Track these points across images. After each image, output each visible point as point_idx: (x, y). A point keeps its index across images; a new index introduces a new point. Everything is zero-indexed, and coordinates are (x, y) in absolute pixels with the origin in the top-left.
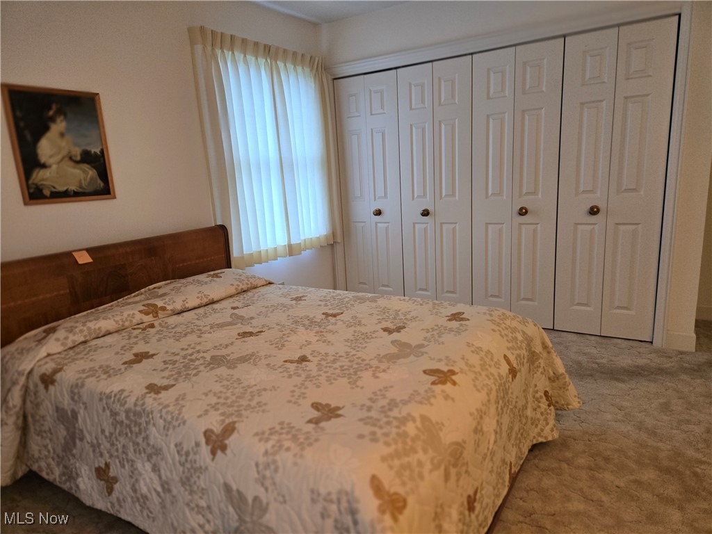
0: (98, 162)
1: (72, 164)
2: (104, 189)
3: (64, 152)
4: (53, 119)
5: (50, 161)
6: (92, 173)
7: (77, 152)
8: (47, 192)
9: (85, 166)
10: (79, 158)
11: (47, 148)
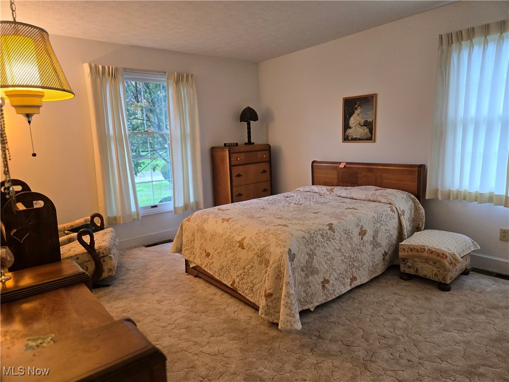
0: (370, 126)
1: (360, 126)
2: (370, 138)
3: (358, 122)
4: (356, 109)
5: (353, 126)
6: (367, 130)
7: (362, 121)
8: (350, 138)
9: (365, 128)
10: (363, 124)
11: (353, 121)
